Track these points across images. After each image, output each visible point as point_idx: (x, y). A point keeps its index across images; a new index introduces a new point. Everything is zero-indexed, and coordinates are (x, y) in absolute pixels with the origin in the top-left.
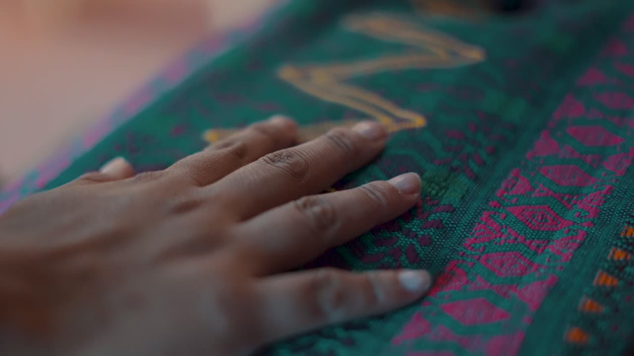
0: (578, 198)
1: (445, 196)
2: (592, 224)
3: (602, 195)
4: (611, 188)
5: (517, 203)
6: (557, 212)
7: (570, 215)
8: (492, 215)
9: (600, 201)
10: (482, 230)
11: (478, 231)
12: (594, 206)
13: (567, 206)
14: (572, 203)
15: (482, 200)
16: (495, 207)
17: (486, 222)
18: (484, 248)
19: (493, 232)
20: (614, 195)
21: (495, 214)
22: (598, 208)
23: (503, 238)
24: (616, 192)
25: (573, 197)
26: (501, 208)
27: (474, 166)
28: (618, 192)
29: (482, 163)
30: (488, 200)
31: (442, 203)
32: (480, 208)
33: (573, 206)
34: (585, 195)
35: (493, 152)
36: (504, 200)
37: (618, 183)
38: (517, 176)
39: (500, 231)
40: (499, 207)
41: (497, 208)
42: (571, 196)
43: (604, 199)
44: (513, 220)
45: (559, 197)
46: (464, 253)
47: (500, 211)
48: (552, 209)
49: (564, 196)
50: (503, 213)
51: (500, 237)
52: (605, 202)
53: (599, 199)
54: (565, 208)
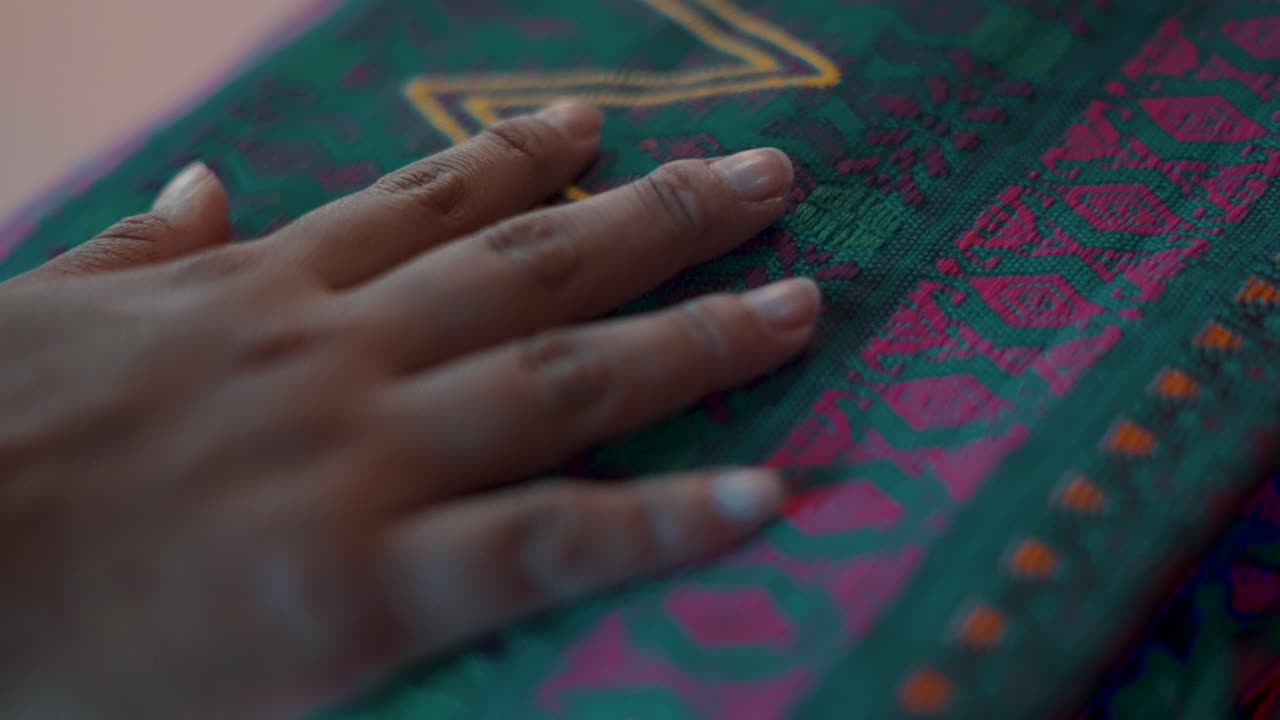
0: (1131, 258)
1: (846, 244)
2: (1142, 313)
3: (1180, 257)
4: (1204, 246)
5: (997, 271)
6: (1078, 288)
7: (1104, 295)
8: (937, 293)
9: (1172, 268)
10: (908, 325)
11: (898, 325)
12: (1157, 277)
13: (1103, 275)
14: (1115, 270)
15: (926, 253)
16: (947, 273)
17: (920, 307)
18: (903, 367)
19: (929, 332)
20: (1208, 260)
21: (942, 291)
22: (1164, 282)
23: (946, 348)
24: (1212, 255)
25: (1121, 257)
26: (960, 278)
27: (922, 178)
28: (1217, 254)
29: (943, 170)
30: (937, 255)
31: (837, 259)
32: (915, 273)
33: (1116, 275)
34: (1149, 253)
35: (973, 145)
36: (969, 259)
37: (1221, 237)
38: (1013, 203)
39: (942, 332)
40: (957, 274)
41: (951, 277)
42: (1117, 253)
43: (1182, 265)
44: (977, 309)
45: (1089, 256)
46: (857, 376)
47: (956, 284)
48: (1068, 282)
49: (1102, 253)
50: (962, 289)
51: (942, 344)
52: (1183, 270)
53: (1172, 265)
54: (1097, 280)
